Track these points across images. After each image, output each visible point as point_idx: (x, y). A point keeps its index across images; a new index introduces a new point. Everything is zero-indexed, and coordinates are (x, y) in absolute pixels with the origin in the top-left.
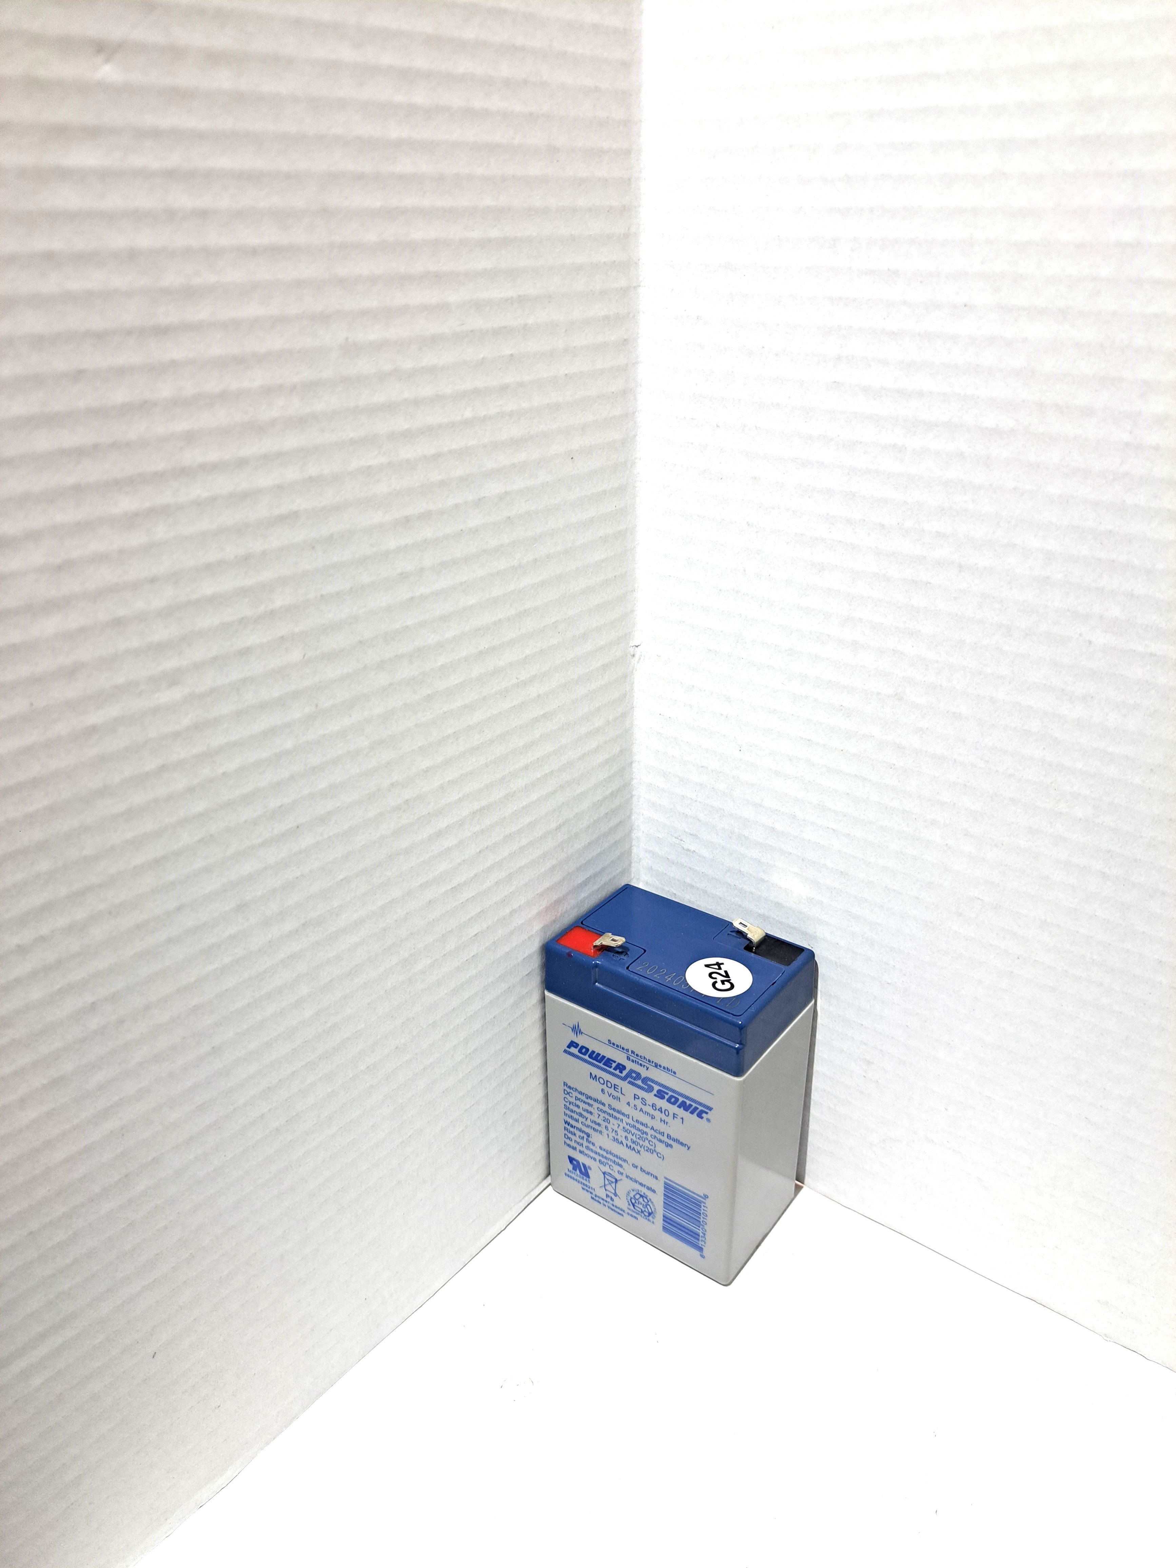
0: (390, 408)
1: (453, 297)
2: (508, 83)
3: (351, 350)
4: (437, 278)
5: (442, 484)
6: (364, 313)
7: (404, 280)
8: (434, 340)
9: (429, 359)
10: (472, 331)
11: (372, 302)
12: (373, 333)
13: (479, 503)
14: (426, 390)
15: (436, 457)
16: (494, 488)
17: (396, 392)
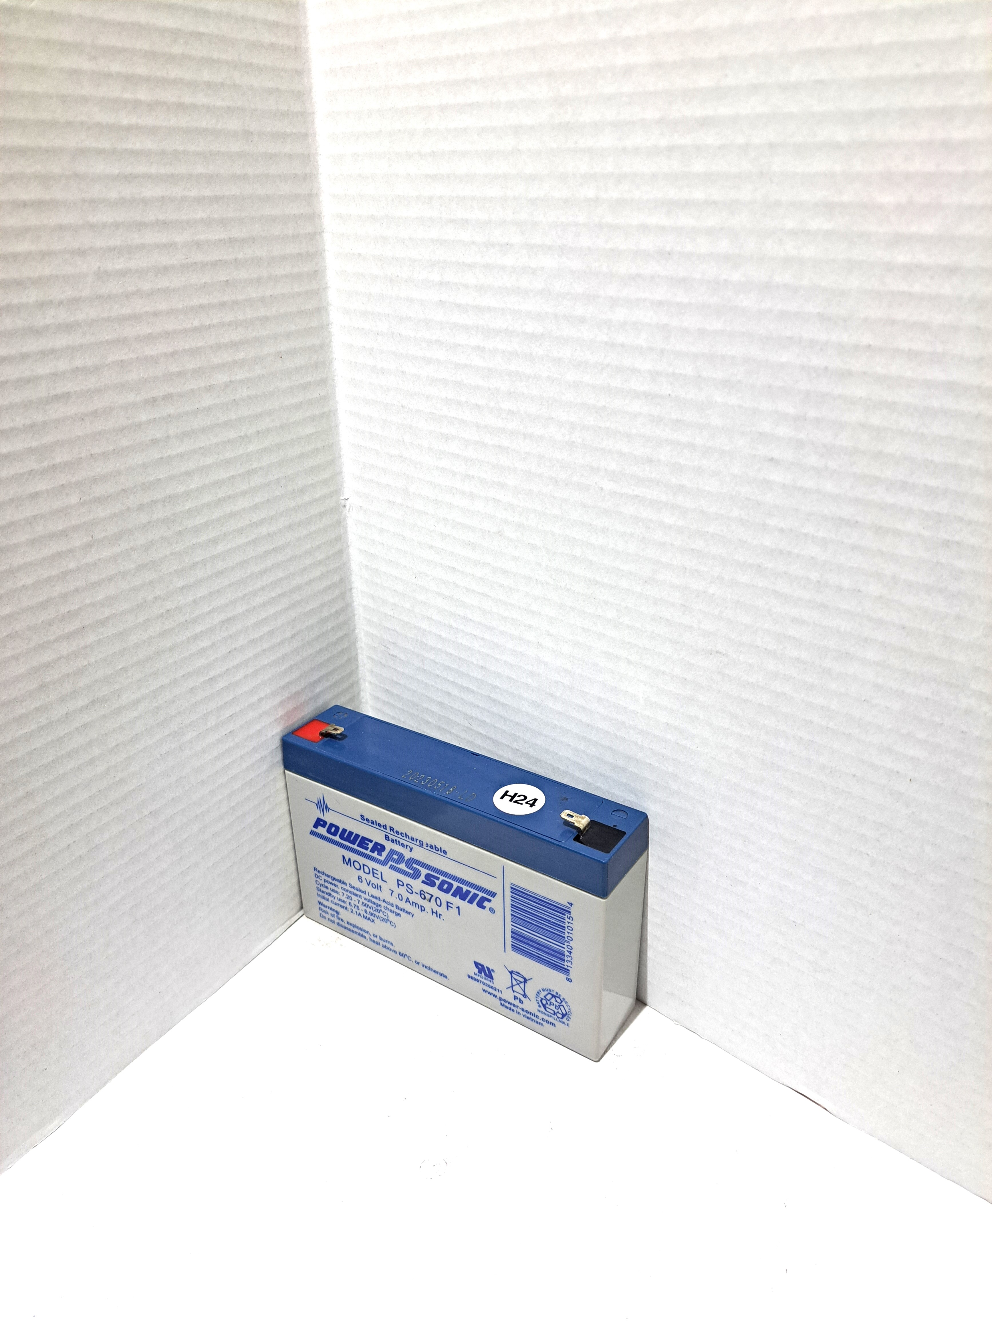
0: (135, 318)
1: (179, 238)
2: (208, 85)
3: (102, 275)
4: (165, 224)
5: (179, 374)
6: (111, 249)
7: (140, 226)
8: (166, 269)
9: (163, 282)
10: (195, 263)
11: (117, 241)
12: (120, 264)
13: (209, 388)
14: (163, 306)
15: (173, 354)
16: (221, 378)
17: (139, 306)
